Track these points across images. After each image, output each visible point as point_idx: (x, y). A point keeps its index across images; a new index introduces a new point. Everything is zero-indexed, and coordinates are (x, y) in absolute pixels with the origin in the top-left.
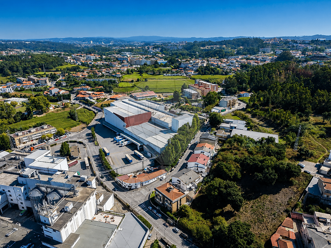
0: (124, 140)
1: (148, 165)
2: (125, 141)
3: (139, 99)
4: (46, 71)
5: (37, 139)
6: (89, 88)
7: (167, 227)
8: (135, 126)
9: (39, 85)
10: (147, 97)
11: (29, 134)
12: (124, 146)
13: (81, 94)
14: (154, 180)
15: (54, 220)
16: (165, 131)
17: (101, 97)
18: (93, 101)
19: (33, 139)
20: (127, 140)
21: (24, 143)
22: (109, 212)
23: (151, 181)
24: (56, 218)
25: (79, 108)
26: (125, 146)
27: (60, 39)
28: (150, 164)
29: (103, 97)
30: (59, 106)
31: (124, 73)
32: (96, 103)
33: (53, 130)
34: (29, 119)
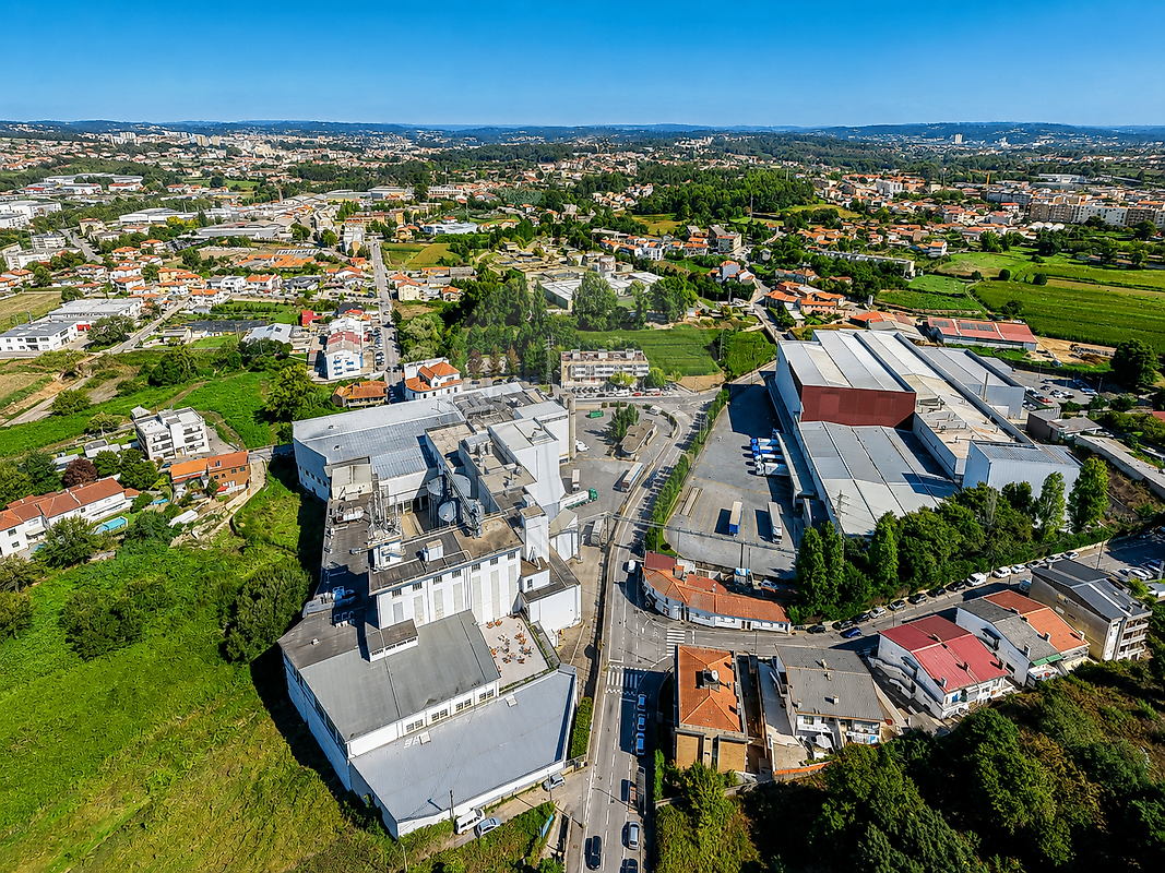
0: (773, 456)
1: (775, 570)
2: (774, 461)
3: (946, 341)
4: (755, 216)
5: (602, 379)
6: (813, 276)
7: (625, 797)
8: (834, 427)
9: (717, 251)
10: (988, 340)
11: (620, 363)
12: (762, 475)
13: (783, 289)
14: (727, 622)
15: (388, 563)
16: (925, 479)
17: (824, 309)
18: (796, 315)
19: (596, 375)
20: (782, 461)
21: (577, 380)
22: (536, 631)
23: (718, 621)
24: (394, 560)
25: (752, 328)
26: (768, 476)
27: (851, 130)
28: (787, 569)
29: (832, 311)
30: (710, 311)
31: (965, 245)
32: (800, 324)
33: (643, 368)
34: (635, 329)
